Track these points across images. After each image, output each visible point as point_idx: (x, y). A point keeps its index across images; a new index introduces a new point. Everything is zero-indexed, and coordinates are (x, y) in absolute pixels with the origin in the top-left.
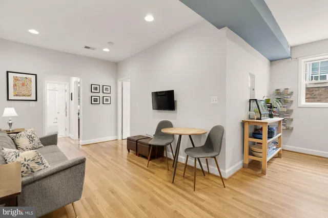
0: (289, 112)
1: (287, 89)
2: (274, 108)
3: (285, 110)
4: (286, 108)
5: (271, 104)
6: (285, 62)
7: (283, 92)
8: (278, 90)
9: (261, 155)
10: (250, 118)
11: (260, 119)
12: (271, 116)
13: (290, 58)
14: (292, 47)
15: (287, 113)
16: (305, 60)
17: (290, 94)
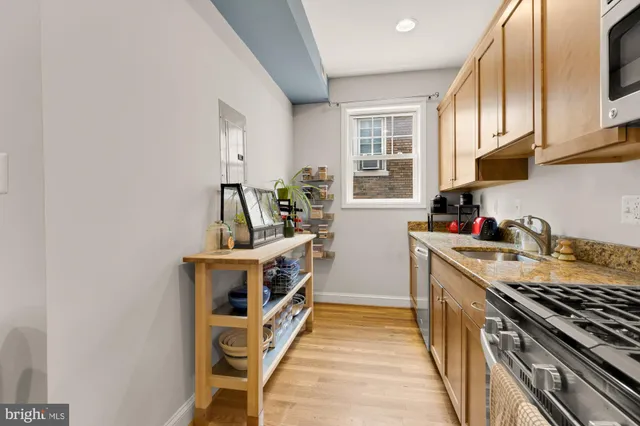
0: (328, 220)
1: (323, 169)
2: (297, 210)
3: (320, 215)
4: (321, 212)
5: (289, 200)
6: (319, 109)
7: (318, 175)
8: (307, 170)
10: (223, 246)
11: (250, 246)
12: (288, 232)
13: (326, 101)
14: (329, 79)
15: (324, 222)
16: (351, 111)
17: (330, 181)
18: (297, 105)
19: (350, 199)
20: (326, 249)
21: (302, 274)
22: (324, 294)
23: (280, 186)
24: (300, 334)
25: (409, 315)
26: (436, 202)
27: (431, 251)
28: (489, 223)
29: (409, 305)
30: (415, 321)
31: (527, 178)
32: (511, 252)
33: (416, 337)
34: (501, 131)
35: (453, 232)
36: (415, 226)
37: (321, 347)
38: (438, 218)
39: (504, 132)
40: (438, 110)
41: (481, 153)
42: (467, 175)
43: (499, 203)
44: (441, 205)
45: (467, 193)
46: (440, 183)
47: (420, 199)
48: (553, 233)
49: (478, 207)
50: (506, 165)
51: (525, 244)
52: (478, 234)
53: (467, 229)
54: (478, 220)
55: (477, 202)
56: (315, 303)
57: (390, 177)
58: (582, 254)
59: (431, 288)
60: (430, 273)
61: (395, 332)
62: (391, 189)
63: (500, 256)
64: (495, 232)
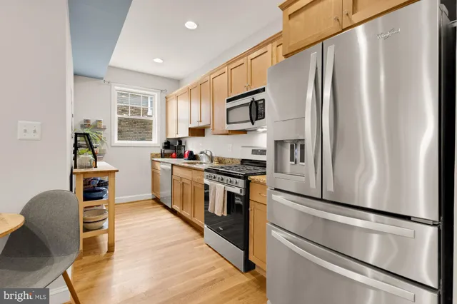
0: (102, 153)
1: (100, 121)
4: (98, 148)
7: (95, 124)
8: (87, 121)
13: (102, 79)
15: (100, 155)
16: (117, 88)
17: (104, 129)
19: (116, 141)
26: (165, 143)
27: (172, 165)
28: (191, 153)
29: (151, 198)
31: (204, 136)
34: (199, 120)
35: (174, 158)
36: (153, 156)
38: (167, 151)
39: (200, 122)
40: (166, 98)
42: (184, 133)
43: (193, 145)
44: (168, 145)
45: (180, 140)
46: (167, 133)
47: (156, 142)
48: (213, 155)
49: (184, 146)
50: (198, 132)
51: (204, 159)
52: (187, 157)
53: (181, 156)
54: (187, 152)
55: (183, 144)
58: (220, 161)
59: (172, 181)
60: (172, 175)
64: (192, 157)
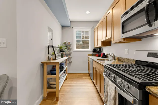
0: (70, 54)
1: (69, 42)
2: (64, 52)
3: (68, 53)
4: (69, 52)
5: (62, 49)
6: (68, 28)
7: (68, 43)
9: (55, 86)
11: (55, 60)
12: (62, 57)
13: (70, 26)
14: (71, 22)
15: (69, 54)
17: (70, 45)
18: (63, 27)
19: (75, 49)
20: (70, 61)
21: (65, 66)
22: (69, 71)
23: (60, 46)
24: (65, 80)
25: (88, 75)
26: (93, 50)
27: (93, 60)
28: (104, 54)
29: (88, 73)
30: (90, 76)
31: (111, 45)
32: (108, 60)
33: (90, 79)
34: (106, 36)
35: (97, 56)
36: (89, 55)
37: (70, 82)
38: (94, 53)
39: (107, 37)
40: (94, 30)
41: (102, 40)
42: (100, 45)
43: (106, 50)
44: (94, 51)
45: (100, 48)
46: (94, 46)
47: (90, 49)
48: (115, 56)
49: (102, 51)
50: (107, 43)
51: (110, 58)
52: (102, 56)
53: (100, 56)
54: (102, 54)
55: (101, 50)
56: (68, 73)
57: (83, 44)
58: (119, 60)
59: (93, 68)
60: (93, 65)
61: (85, 78)
62: (83, 47)
63: (106, 61)
64: (105, 56)
